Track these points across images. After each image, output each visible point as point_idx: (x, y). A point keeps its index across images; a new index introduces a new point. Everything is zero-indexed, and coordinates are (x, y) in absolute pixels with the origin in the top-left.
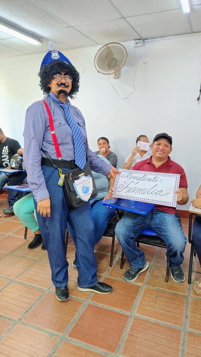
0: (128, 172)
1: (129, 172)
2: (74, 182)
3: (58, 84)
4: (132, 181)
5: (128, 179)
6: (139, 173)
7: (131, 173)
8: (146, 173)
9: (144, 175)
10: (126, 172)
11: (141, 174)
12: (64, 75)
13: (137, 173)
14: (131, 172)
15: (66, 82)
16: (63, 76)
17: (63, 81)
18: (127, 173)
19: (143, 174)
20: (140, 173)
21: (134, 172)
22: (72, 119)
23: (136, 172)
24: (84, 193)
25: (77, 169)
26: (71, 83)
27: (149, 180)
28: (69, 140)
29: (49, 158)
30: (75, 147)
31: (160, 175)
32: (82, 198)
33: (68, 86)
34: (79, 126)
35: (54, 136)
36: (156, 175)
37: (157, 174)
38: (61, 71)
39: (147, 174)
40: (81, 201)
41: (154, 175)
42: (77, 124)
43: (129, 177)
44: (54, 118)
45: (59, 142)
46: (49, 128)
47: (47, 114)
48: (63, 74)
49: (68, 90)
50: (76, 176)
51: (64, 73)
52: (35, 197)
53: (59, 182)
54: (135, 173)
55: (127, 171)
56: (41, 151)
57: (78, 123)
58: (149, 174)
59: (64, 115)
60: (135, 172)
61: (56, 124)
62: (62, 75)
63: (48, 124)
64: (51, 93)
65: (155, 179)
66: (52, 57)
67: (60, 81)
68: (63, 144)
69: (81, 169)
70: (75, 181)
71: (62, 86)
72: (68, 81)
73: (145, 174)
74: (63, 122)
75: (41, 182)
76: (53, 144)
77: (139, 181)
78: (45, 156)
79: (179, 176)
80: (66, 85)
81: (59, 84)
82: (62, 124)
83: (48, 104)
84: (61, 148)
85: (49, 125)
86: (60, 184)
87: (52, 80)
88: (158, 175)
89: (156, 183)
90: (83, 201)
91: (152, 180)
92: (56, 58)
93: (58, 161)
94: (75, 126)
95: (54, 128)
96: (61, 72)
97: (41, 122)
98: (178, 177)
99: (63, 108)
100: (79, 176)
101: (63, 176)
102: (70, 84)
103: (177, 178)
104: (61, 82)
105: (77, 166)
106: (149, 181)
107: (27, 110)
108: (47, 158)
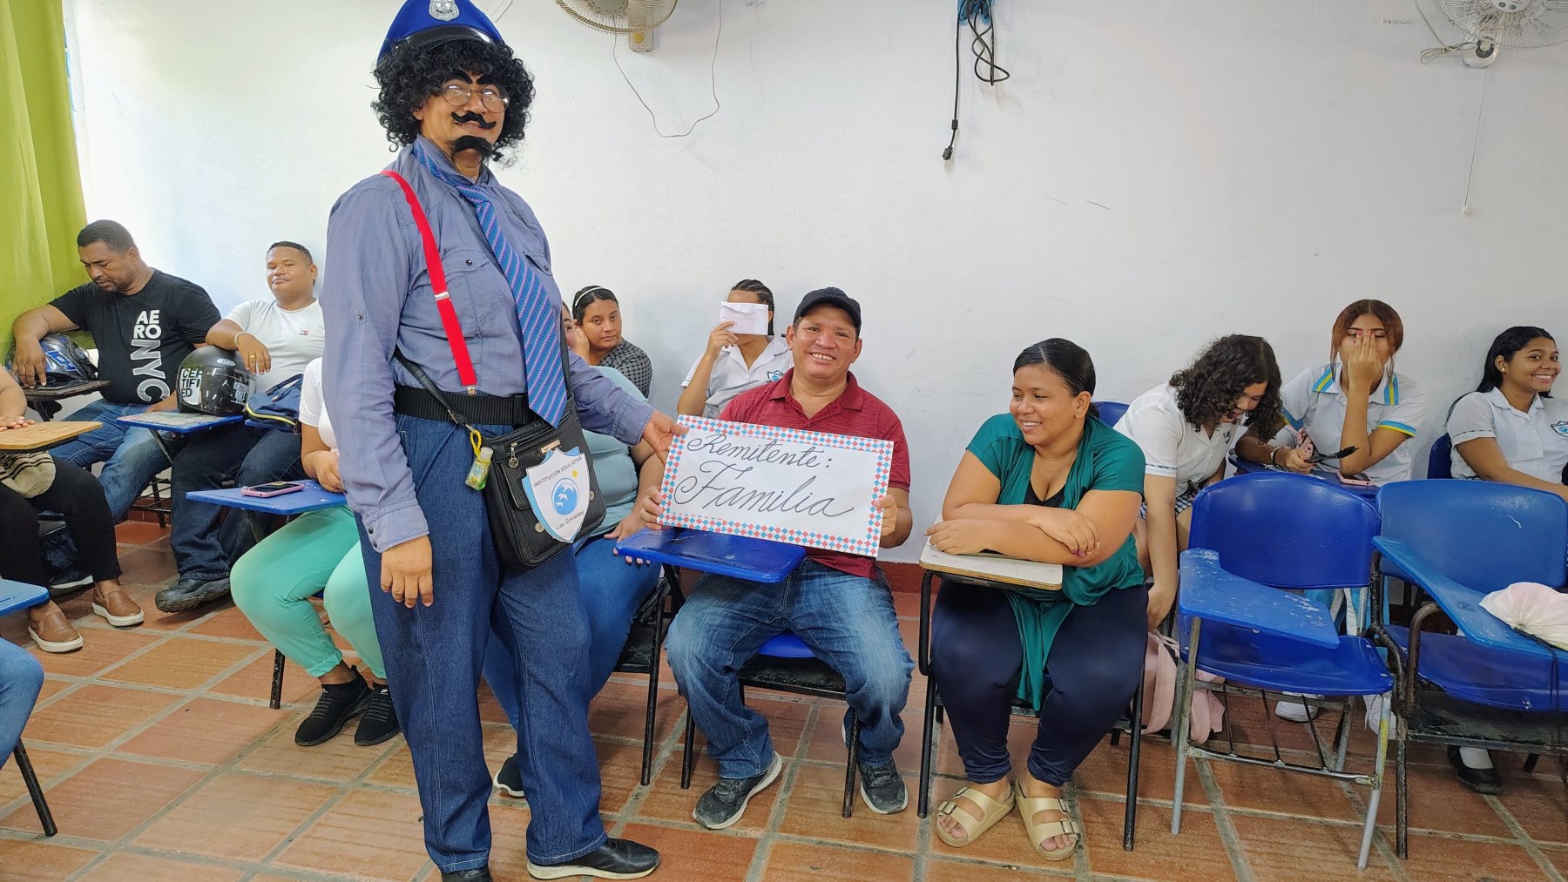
0: (712, 430)
1: (716, 427)
2: (525, 474)
3: (454, 115)
4: (729, 461)
5: (714, 456)
6: (751, 432)
7: (725, 432)
8: (777, 435)
9: (769, 442)
10: (705, 429)
11: (760, 436)
12: (479, 82)
13: (744, 432)
14: (722, 429)
15: (486, 110)
16: (474, 86)
17: (476, 107)
18: (708, 433)
19: (767, 436)
20: (754, 435)
21: (734, 430)
22: (507, 245)
23: (742, 429)
24: (561, 511)
25: (537, 425)
26: (503, 113)
27: (788, 459)
28: (503, 322)
29: (431, 388)
30: (526, 346)
31: (825, 443)
32: (554, 529)
33: (493, 124)
34: (534, 269)
35: (446, 307)
36: (812, 441)
37: (816, 439)
38: (468, 70)
39: (780, 438)
40: (549, 542)
41: (805, 440)
42: (526, 263)
43: (717, 447)
44: (444, 243)
45: (465, 332)
46: (424, 280)
47: (414, 227)
48: (474, 79)
49: (491, 136)
50: (532, 454)
51: (478, 77)
52: (371, 532)
53: (471, 474)
54: (737, 434)
55: (709, 427)
56: (397, 364)
57: (528, 257)
58: (786, 438)
59: (477, 229)
60: (738, 428)
61: (450, 266)
62: (470, 82)
63: (423, 266)
64: (419, 141)
65: (808, 459)
66: (432, 12)
67: (464, 105)
68: (480, 335)
69: (552, 427)
70: (530, 471)
71: (471, 122)
72: (493, 103)
73: (773, 437)
74: (479, 256)
75: (393, 480)
76: (445, 336)
77: (753, 463)
78: (412, 381)
79: (889, 446)
80: (487, 119)
81: (461, 114)
82: (477, 264)
83: (415, 189)
84: (474, 350)
85: (425, 267)
86: (474, 482)
87: (432, 97)
88: (818, 442)
89: (811, 472)
90: (556, 542)
91: (796, 459)
92: (447, 17)
93: (464, 398)
94: (521, 269)
95: (447, 279)
96: (465, 72)
97: (388, 257)
98: (885, 449)
99: (472, 200)
100: (543, 450)
101: (485, 455)
102: (500, 118)
103: (884, 455)
104: (466, 109)
105: (533, 417)
106: (789, 463)
107: (333, 211)
108: (421, 387)
